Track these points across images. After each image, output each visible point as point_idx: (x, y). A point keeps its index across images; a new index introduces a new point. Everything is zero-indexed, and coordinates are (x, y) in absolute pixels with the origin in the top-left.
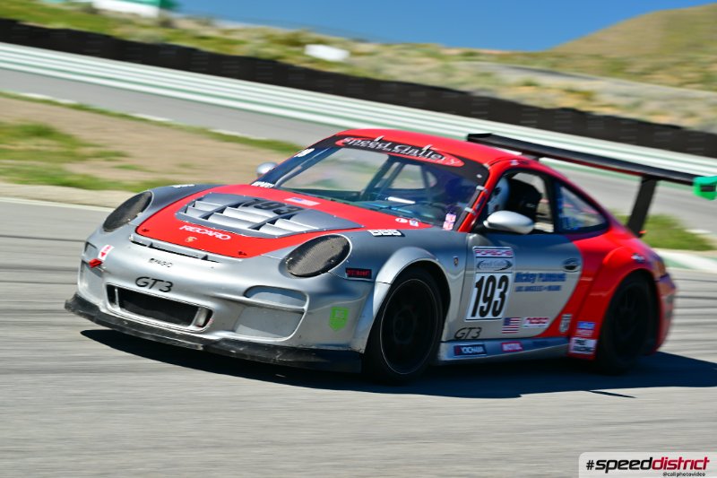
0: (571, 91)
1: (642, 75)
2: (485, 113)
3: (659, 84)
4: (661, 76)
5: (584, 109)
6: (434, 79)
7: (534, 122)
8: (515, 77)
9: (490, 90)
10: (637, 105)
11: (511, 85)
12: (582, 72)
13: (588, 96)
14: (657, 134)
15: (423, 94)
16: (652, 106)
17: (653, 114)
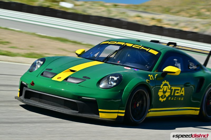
0: (153, 19)
1: (177, 13)
2: (126, 27)
3: (183, 16)
4: (183, 13)
5: (159, 25)
6: (105, 15)
7: (143, 30)
8: (133, 14)
9: (125, 19)
10: (177, 24)
11: (132, 17)
13: (159, 21)
15: (103, 20)
16: (182, 24)
17: (184, 27)
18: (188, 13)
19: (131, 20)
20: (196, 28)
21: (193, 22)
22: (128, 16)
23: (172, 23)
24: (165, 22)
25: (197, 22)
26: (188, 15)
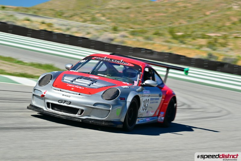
0: (43, 23)
1: (70, 17)
3: (77, 21)
4: (76, 18)
5: (50, 30)
8: (22, 17)
10: (68, 29)
11: (20, 20)
12: (45, 15)
13: (50, 25)
14: (79, 41)
16: (74, 30)
17: (76, 32)
18: (82, 18)
19: (19, 24)
20: (88, 33)
21: (86, 27)
22: (16, 19)
23: (64, 28)
24: (56, 26)
25: (91, 27)
26: (81, 20)
